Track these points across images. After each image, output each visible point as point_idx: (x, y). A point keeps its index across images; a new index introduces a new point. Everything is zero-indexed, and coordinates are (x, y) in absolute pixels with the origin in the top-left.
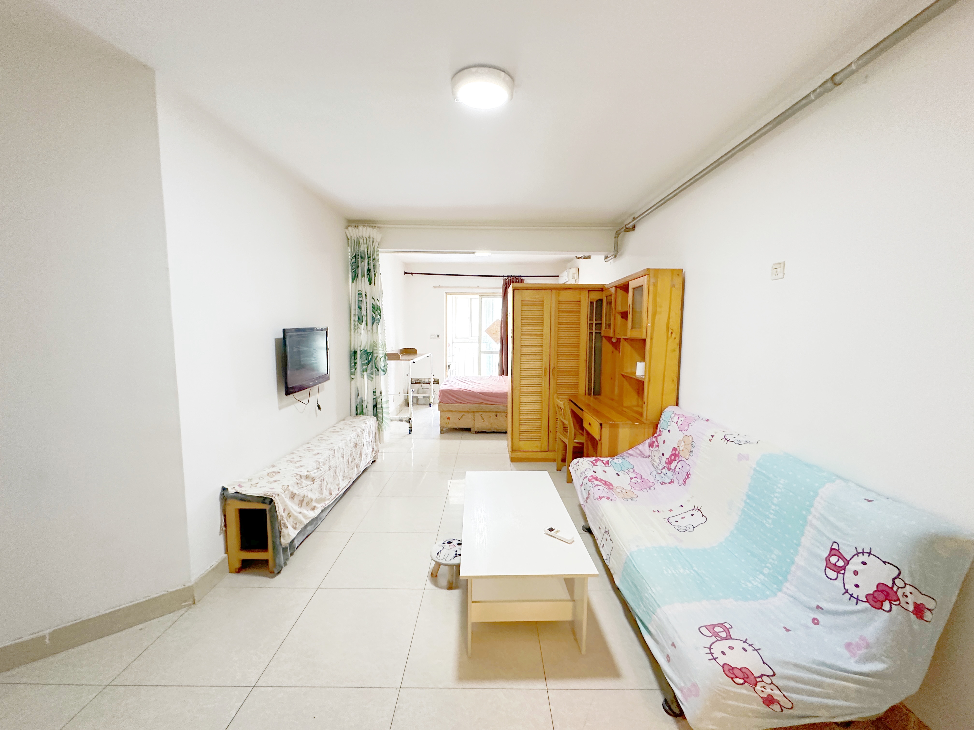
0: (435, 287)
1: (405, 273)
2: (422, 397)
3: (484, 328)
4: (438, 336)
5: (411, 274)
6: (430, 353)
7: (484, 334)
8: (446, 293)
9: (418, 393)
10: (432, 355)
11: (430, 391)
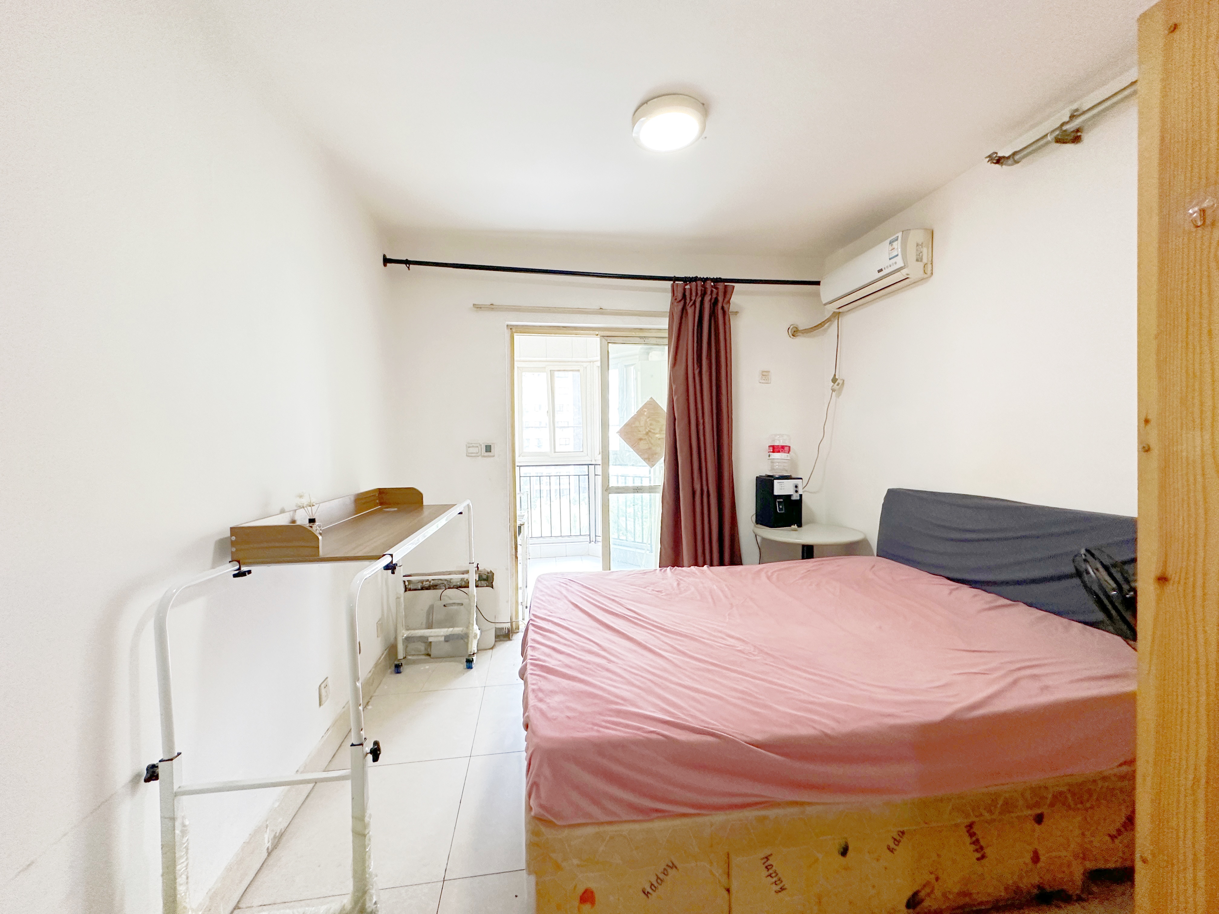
0: (478, 307)
1: (386, 261)
2: (443, 639)
3: (617, 422)
4: (488, 449)
5: (403, 266)
6: (468, 502)
7: (616, 443)
8: (510, 328)
9: (430, 626)
10: (471, 504)
11: (469, 613)
